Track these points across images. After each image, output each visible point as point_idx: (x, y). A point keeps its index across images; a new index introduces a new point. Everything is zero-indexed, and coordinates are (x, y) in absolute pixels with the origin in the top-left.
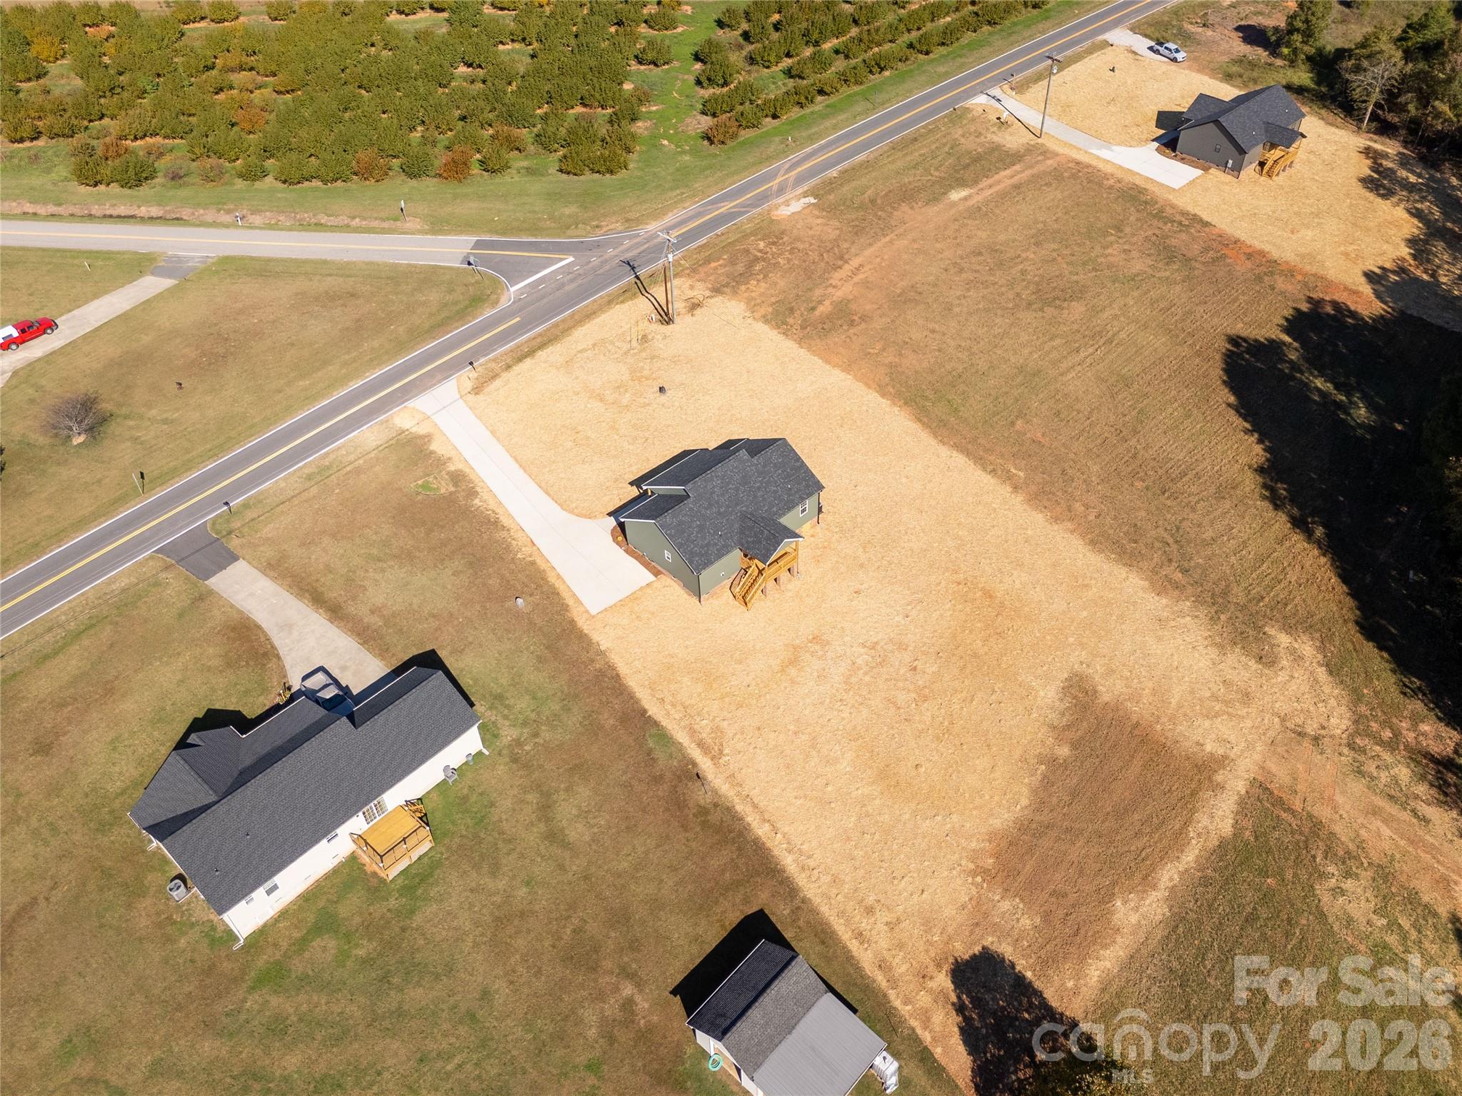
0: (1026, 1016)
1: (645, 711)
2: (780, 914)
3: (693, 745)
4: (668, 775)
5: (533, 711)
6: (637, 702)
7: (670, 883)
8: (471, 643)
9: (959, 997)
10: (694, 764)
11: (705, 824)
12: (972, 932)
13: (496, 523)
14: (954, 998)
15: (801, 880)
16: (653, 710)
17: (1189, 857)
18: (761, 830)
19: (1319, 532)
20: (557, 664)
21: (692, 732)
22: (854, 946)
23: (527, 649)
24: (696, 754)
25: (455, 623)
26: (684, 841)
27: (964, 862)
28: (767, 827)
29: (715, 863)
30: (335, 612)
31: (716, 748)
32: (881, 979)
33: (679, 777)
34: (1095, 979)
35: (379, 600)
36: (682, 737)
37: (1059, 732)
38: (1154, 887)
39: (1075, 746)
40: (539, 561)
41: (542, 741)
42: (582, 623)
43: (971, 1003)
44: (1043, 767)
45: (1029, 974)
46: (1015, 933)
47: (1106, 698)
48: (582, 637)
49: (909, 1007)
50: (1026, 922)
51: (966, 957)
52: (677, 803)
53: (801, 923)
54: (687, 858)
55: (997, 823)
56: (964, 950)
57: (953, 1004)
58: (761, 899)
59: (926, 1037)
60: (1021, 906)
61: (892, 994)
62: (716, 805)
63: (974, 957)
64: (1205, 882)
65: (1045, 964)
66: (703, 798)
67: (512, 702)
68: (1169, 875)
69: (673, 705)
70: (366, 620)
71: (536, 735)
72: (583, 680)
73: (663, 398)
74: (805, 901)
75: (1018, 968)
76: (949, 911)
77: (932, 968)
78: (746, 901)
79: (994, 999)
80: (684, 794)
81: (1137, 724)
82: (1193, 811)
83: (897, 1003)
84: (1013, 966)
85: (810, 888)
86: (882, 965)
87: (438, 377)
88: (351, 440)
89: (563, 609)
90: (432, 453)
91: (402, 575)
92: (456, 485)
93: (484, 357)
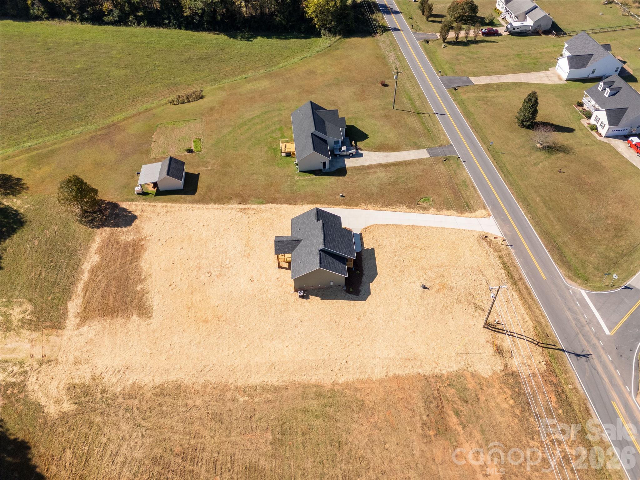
1: (272, 204)
3: (250, 207)
4: (248, 198)
6: (277, 204)
10: (244, 204)
11: (226, 198)
12: (137, 226)
14: (133, 213)
16: (269, 206)
17: (80, 287)
21: (254, 209)
24: (247, 206)
27: (150, 238)
30: (383, 166)
31: (243, 211)
32: (152, 204)
33: (245, 200)
36: (255, 206)
37: (143, 293)
38: (89, 271)
44: (143, 278)
46: (125, 234)
47: (135, 317)
49: (142, 204)
51: (135, 221)
53: (181, 200)
54: (222, 190)
55: (147, 253)
56: (137, 222)
59: (134, 203)
61: (148, 204)
62: (228, 202)
63: (133, 222)
66: (234, 201)
68: (85, 276)
69: (267, 210)
70: (373, 170)
72: (298, 197)
74: (185, 204)
78: (199, 194)
80: (239, 198)
81: (117, 316)
83: (145, 203)
84: (121, 228)
87: (508, 233)
88: (478, 196)
89: (329, 204)
90: (448, 209)
91: (383, 180)
92: (421, 207)
93: (514, 252)
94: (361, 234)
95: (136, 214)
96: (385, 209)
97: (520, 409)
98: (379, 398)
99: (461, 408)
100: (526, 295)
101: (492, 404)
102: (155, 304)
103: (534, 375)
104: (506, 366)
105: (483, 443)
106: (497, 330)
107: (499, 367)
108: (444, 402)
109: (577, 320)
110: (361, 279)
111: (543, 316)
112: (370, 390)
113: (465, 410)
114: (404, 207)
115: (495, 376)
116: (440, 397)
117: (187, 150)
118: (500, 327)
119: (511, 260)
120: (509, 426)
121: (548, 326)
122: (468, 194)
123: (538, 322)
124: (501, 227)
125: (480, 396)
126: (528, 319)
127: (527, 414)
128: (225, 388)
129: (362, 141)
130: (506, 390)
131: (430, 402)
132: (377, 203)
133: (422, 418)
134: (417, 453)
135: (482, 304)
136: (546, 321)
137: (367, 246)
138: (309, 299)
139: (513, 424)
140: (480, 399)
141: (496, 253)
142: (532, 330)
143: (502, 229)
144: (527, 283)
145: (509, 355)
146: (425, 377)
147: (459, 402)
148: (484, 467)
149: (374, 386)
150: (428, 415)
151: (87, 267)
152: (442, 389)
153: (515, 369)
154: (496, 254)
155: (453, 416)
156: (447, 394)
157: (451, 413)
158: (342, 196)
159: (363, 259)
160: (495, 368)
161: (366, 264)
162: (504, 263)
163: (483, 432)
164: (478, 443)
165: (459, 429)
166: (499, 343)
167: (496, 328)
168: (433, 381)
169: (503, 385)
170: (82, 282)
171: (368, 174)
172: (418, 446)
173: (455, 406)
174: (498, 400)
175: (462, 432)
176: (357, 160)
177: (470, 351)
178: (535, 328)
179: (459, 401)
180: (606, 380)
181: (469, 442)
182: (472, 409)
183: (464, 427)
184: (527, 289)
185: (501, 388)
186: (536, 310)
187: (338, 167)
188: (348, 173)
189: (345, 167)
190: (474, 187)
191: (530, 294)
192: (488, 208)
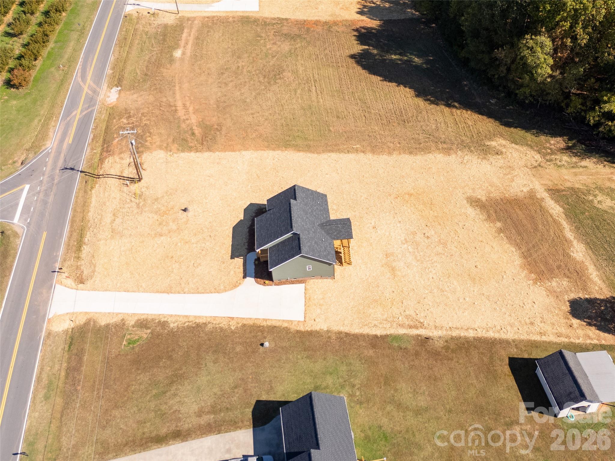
0: (603, 308)
1: (376, 336)
2: (515, 353)
3: (409, 330)
4: (418, 348)
5: (338, 378)
6: (368, 336)
7: (475, 381)
8: (271, 381)
9: (585, 322)
10: (420, 336)
11: (453, 351)
12: (560, 301)
13: (198, 325)
15: (503, 336)
16: (378, 332)
17: (565, 225)
18: (471, 334)
19: (456, 104)
20: (318, 353)
21: (402, 326)
22: (544, 338)
23: (297, 359)
24: (415, 332)
25: (250, 380)
26: (457, 364)
27: (528, 283)
28: (471, 331)
29: (476, 360)
31: (417, 323)
33: (422, 345)
34: (598, 280)
35: (195, 407)
36: (402, 331)
37: (489, 220)
38: (571, 241)
39: (499, 220)
40: (245, 322)
41: (359, 386)
42: (302, 328)
43: (589, 320)
44: (502, 234)
45: (587, 296)
46: (567, 289)
47: (484, 198)
48: (311, 334)
49: (581, 339)
50: (565, 283)
51: (569, 309)
52: (435, 354)
53: (524, 349)
54: (466, 368)
56: (567, 308)
57: (587, 325)
58: (504, 355)
60: (557, 279)
61: (572, 341)
62: (447, 341)
63: (571, 306)
64: (577, 228)
65: (584, 289)
66: (440, 344)
67: (324, 384)
68: (569, 235)
69: (381, 323)
70: (202, 423)
71: (354, 386)
72: (337, 348)
73: (190, 214)
74: (514, 341)
75: (582, 297)
76: (547, 301)
77: (568, 322)
78: (502, 360)
79: (591, 312)
80: (432, 349)
81: (501, 199)
82: (548, 211)
83: (577, 341)
84: (580, 298)
85: (510, 335)
86: (559, 335)
87: (44, 291)
88: (43, 359)
89: (287, 330)
90: (107, 326)
91: (189, 387)
92: (148, 328)
93: (56, 263)
94: (244, 277)
95: (576, 322)
96: (201, 321)
102: (471, 210)
108: (201, 139)
109: (47, 195)
111: (77, 197)
113: (186, 136)
114: (172, 325)
116: (203, 142)
119: (67, 253)
121: (79, 189)
126: (94, 195)
131: (211, 139)
132: (212, 332)
133: (221, 133)
136: (78, 192)
137: (238, 260)
142: (97, 186)
143: (49, 296)
144: (69, 227)
145: (132, 164)
146: (210, 151)
147: (189, 139)
148: (187, 114)
149: (253, 148)
150: (215, 134)
151: (578, 245)
152: (199, 145)
155: (196, 133)
156: (196, 143)
157: (198, 135)
158: (263, 345)
160: (150, 154)
162: (79, 250)
163: (179, 127)
164: (185, 123)
165: (195, 128)
167: (131, 180)
168: (204, 149)
178: (92, 188)
180: (62, 156)
181: (191, 123)
182: (181, 136)
183: (191, 129)
187: (268, 427)
188: (251, 410)
189: (254, 427)
190: (39, 380)
191: (74, 216)
192: (43, 334)
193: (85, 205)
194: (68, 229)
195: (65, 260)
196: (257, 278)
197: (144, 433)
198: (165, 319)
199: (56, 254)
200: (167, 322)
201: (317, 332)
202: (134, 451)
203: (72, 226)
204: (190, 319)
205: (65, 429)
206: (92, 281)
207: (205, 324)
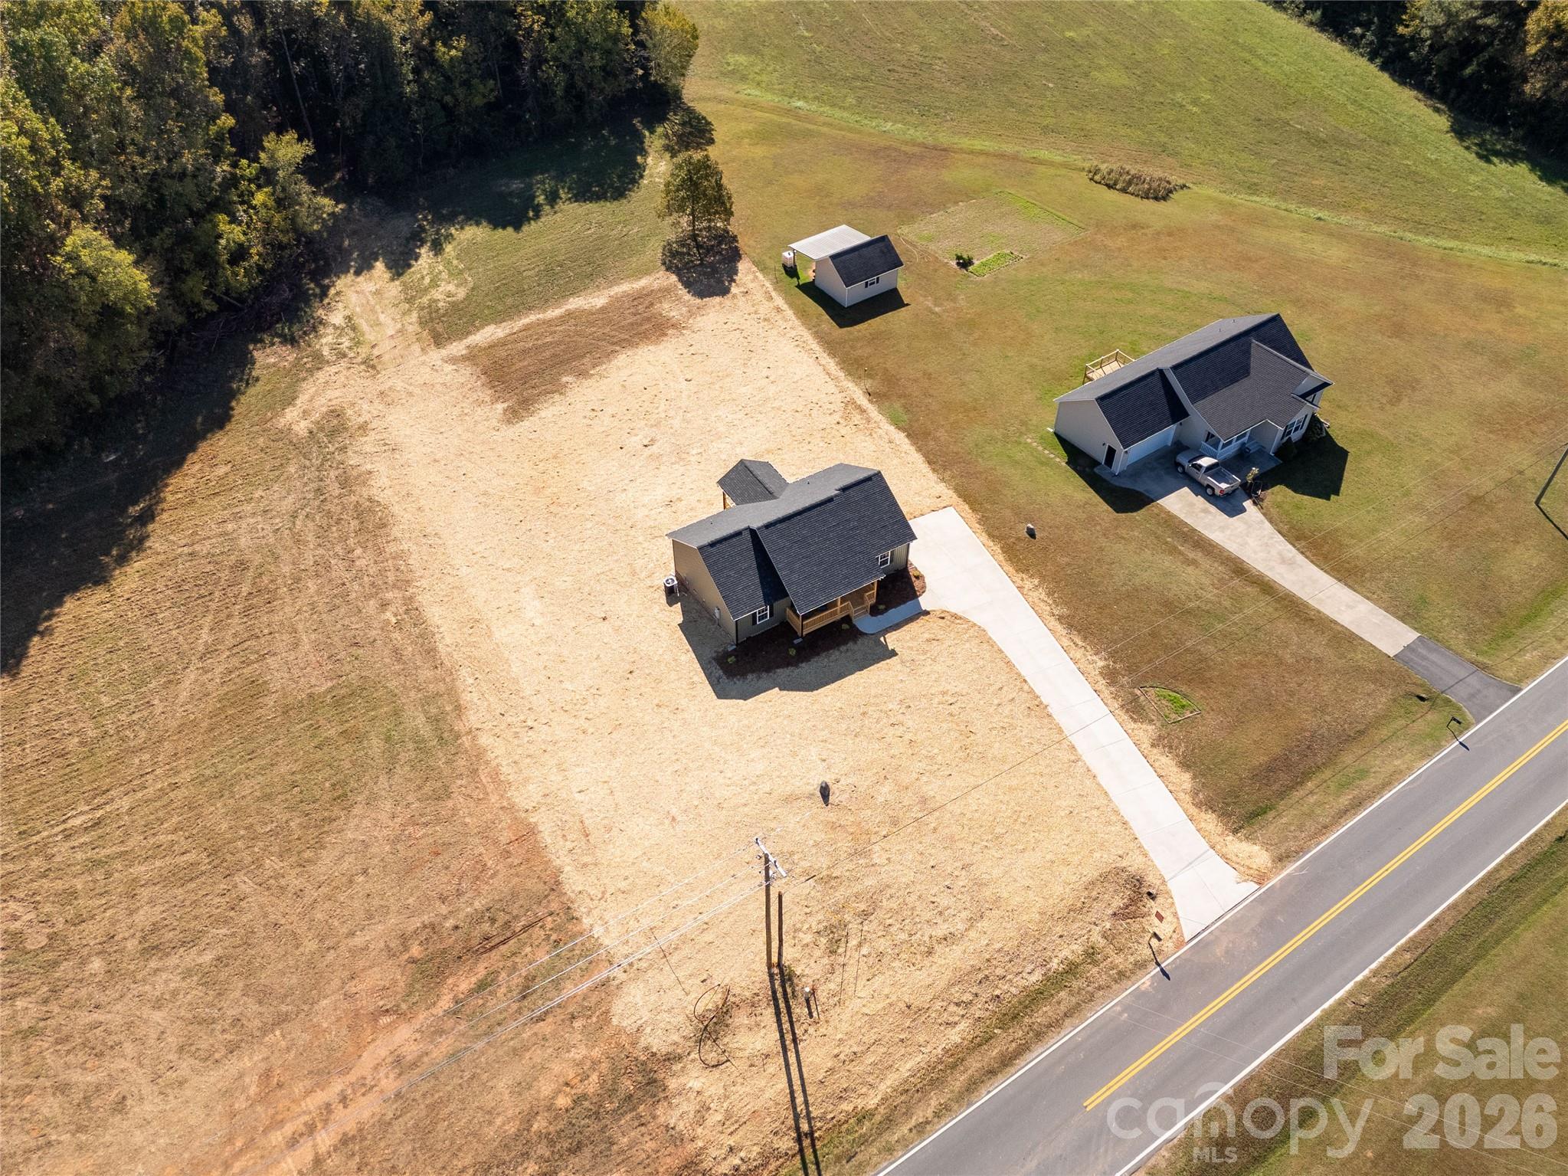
0: (693, 275)
1: (908, 435)
2: (829, 325)
3: (869, 411)
4: (894, 397)
6: (914, 442)
9: (730, 284)
10: (871, 400)
12: (705, 305)
14: (733, 284)
16: (900, 437)
17: (528, 319)
18: (829, 361)
21: (868, 420)
22: (785, 307)
23: (1021, 495)
24: (868, 406)
27: (690, 333)
28: (824, 361)
30: (1239, 569)
31: (850, 408)
32: (773, 294)
33: (885, 395)
34: (641, 282)
36: (877, 417)
37: (560, 389)
38: (566, 311)
40: (1013, 570)
42: (965, 506)
43: (724, 282)
44: (592, 372)
45: (681, 288)
46: (677, 302)
47: (500, 407)
48: (964, 494)
50: (666, 306)
51: (715, 297)
55: (651, 347)
56: (715, 300)
57: (734, 282)
59: (758, 273)
60: (663, 312)
61: (771, 289)
63: (710, 297)
65: (666, 290)
66: (868, 383)
68: (555, 313)
69: (881, 437)
72: (963, 463)
75: (685, 290)
76: (713, 314)
77: (739, 295)
78: (851, 332)
79: (708, 283)
80: (883, 385)
81: (493, 387)
83: (769, 285)
84: (689, 292)
86: (770, 299)
87: (1219, 951)
88: (1326, 828)
89: (984, 521)
90: (1185, 764)
91: (1174, 587)
92: (1136, 698)
93: (1143, 988)
94: (927, 613)
95: (734, 290)
96: (1060, 629)
97: (551, 1129)
98: (467, 820)
99: (503, 990)
100: (975, 1064)
101: (537, 1055)
102: (543, 414)
103: (677, 1140)
104: (671, 1058)
105: (424, 1067)
106: (782, 1005)
107: (657, 1042)
108: (503, 948)
110: (778, 667)
111: (921, 1129)
112: (481, 796)
113: (500, 1001)
114: (1101, 663)
115: (624, 1040)
116: (514, 934)
117: (959, 258)
118: (800, 1010)
119: (1100, 988)
120: (489, 1112)
121: (889, 1150)
122: (1312, 799)
123: (889, 1122)
124: (1233, 924)
125: (550, 1019)
126: (885, 1087)
127: (543, 1150)
128: (403, 584)
129: (1296, 491)
130: (594, 1077)
131: (493, 920)
132: (1066, 603)
133: (445, 918)
134: (358, 941)
135: (853, 942)
136: (905, 1143)
137: (892, 640)
138: (671, 605)
139: (499, 1121)
140: (541, 1024)
141: (1103, 942)
142: (847, 1107)
143: (1220, 930)
144: (1028, 1056)
145: (712, 1057)
146: (555, 886)
147: (517, 980)
148: (365, 1087)
149: (493, 798)
150: (457, 927)
151: (575, 303)
152: (537, 933)
153: (673, 1084)
154: (1096, 938)
155: (474, 980)
156: (528, 949)
157: (481, 971)
158: (1031, 534)
159: (843, 648)
160: (648, 1030)
161: (833, 658)
162: (1071, 969)
163: (454, 1056)
164: (420, 1057)
165: (445, 1003)
166: (740, 1019)
167: (787, 1002)
168: (554, 906)
169: (605, 1067)
170: (541, 316)
171: (1173, 551)
172: (374, 936)
173: (503, 974)
174: (556, 1067)
175: (438, 1011)
176: (1205, 511)
177: (674, 959)
178: (862, 1116)
179: (521, 980)
181: (418, 1036)
182: (505, 1014)
183: (454, 1013)
184: (1007, 1061)
185: (595, 1063)
186: (934, 1103)
187: (1140, 487)
188: (1135, 514)
189: (1153, 501)
190: (1358, 804)
191: (992, 1073)
192: (1291, 868)
193: (934, 1077)
194: (1036, 1054)
195: (1122, 975)
196: (915, 591)
197: (1276, 610)
198: (1099, 678)
199: (1120, 1014)
200: (1101, 673)
201: (956, 490)
202: (1306, 605)
203: (1023, 1049)
204: (1066, 642)
205: (1370, 713)
206: (1124, 864)
207: (1060, 619)
